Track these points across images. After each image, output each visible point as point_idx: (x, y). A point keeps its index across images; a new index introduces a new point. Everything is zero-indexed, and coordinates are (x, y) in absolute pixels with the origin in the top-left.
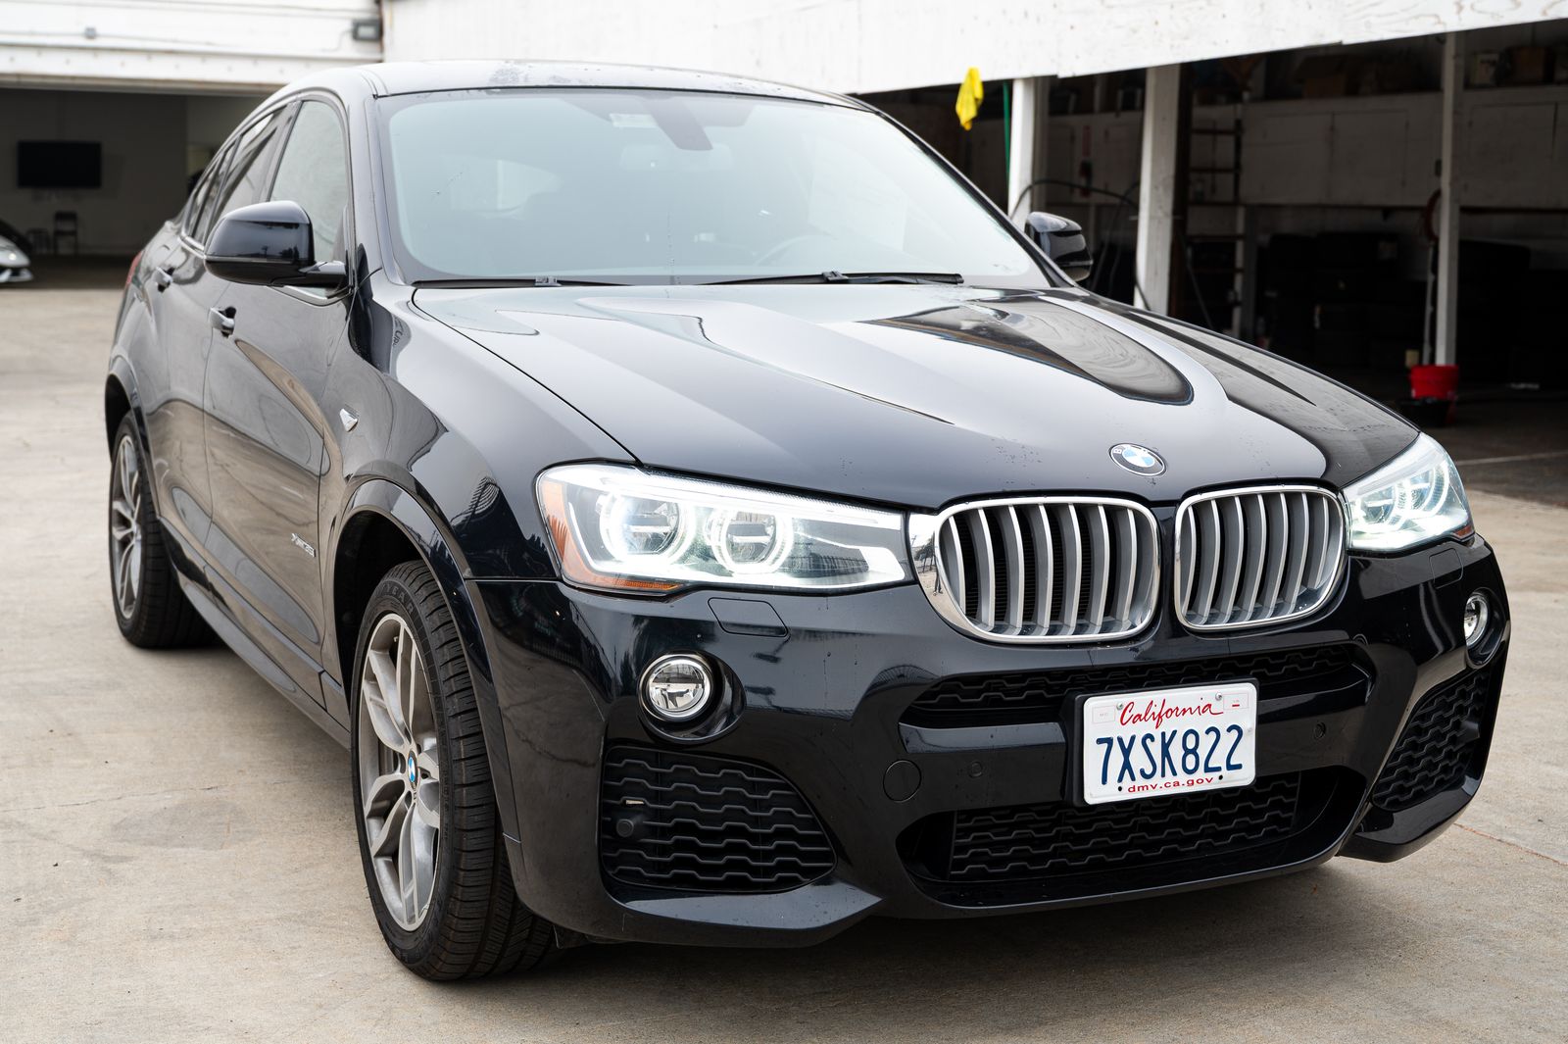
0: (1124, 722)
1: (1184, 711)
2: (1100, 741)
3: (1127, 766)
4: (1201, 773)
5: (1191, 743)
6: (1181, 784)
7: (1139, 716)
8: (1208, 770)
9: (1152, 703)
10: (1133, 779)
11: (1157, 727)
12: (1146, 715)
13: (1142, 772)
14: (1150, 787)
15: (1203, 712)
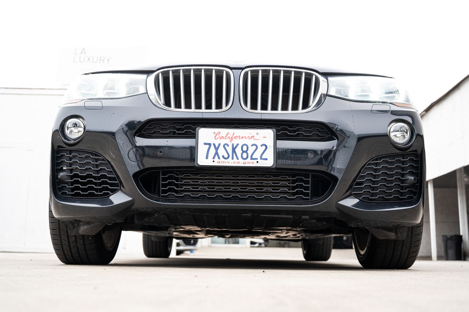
0: (216, 138)
1: (243, 137)
2: (205, 144)
3: (217, 153)
4: (249, 159)
5: (245, 148)
6: (240, 163)
7: (223, 137)
8: (252, 159)
9: (228, 133)
10: (219, 158)
11: (230, 142)
12: (226, 137)
13: (223, 157)
14: (227, 162)
15: (251, 138)
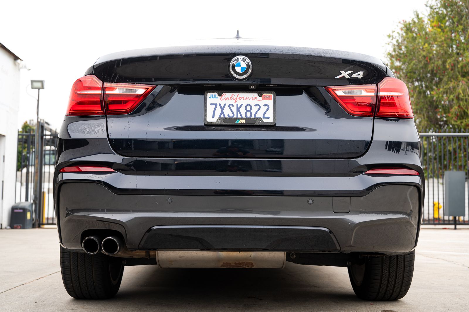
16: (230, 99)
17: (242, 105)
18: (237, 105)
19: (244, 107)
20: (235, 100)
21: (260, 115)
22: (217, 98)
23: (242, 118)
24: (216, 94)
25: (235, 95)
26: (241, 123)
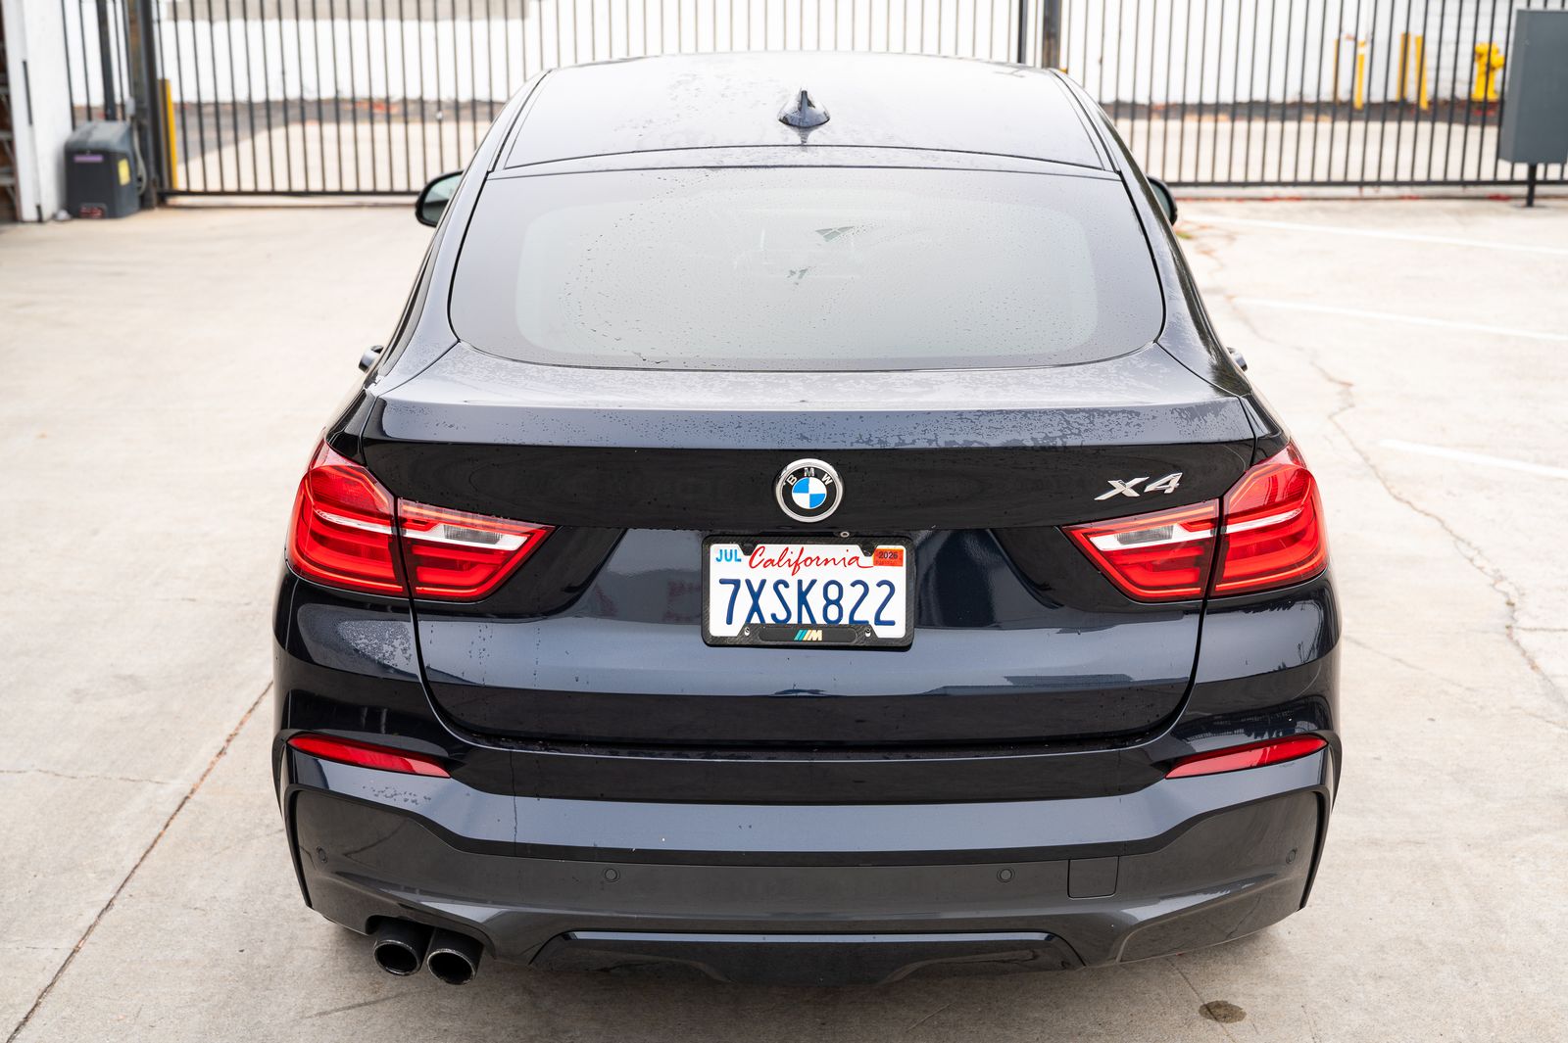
16: (778, 563)
17: (813, 582)
18: (800, 582)
19: (818, 589)
20: (793, 567)
21: (866, 614)
22: (740, 560)
23: (814, 626)
24: (735, 547)
25: (794, 549)
26: (812, 641)
